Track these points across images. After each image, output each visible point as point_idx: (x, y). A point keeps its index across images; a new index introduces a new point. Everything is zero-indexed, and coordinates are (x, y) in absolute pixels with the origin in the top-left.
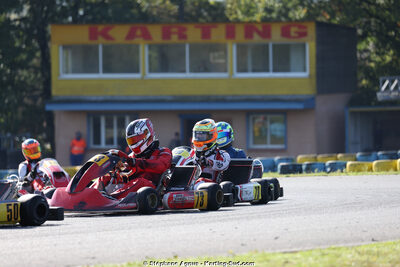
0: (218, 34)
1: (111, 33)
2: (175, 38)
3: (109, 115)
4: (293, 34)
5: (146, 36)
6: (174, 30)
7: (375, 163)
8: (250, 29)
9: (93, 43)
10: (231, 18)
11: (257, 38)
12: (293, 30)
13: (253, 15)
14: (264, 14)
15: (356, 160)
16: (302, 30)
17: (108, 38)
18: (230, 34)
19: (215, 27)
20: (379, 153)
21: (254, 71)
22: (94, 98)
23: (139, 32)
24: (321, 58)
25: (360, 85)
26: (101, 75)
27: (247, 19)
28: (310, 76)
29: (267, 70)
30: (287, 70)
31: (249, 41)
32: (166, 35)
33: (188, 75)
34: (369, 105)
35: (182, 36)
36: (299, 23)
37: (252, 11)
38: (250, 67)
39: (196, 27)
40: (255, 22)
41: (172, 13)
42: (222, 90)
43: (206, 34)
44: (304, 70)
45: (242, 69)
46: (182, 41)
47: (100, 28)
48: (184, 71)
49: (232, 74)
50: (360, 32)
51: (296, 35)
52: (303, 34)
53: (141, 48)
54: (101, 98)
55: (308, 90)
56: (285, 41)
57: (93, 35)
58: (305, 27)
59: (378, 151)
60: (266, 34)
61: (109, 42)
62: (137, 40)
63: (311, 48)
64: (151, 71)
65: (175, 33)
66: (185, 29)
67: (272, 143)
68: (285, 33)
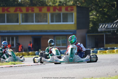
0: (44, 10)
1: (9, 10)
2: (30, 11)
3: (8, 36)
4: (69, 10)
5: (21, 11)
6: (30, 9)
7: (107, 51)
8: (55, 8)
9: (3, 13)
10: (48, 5)
11: (57, 11)
12: (69, 9)
13: (55, 3)
14: (59, 3)
15: (101, 50)
16: (72, 9)
17: (8, 11)
18: (48, 10)
19: (43, 8)
20: (102, 48)
21: (56, 22)
22: (4, 31)
23: (18, 10)
24: (78, 18)
25: (90, 26)
26: (6, 24)
27: (54, 5)
28: (75, 24)
29: (60, 22)
30: (67, 21)
31: (54, 12)
32: (27, 10)
33: (35, 23)
34: (93, 33)
35: (33, 11)
36: (71, 6)
37: (55, 2)
38: (55, 21)
39: (37, 8)
40: (56, 6)
41: (28, 3)
42: (46, 28)
43: (40, 10)
44: (73, 22)
45: (52, 21)
46: (32, 12)
47: (6, 8)
48: (33, 22)
49: (49, 23)
50: (90, 9)
51: (70, 10)
52: (72, 10)
53: (19, 15)
54: (6, 31)
55: (74, 28)
56: (66, 12)
57: (3, 11)
58: (73, 8)
59: (101, 48)
60: (60, 10)
61: (9, 13)
62: (18, 12)
63: (75, 14)
64: (22, 22)
65: (30, 10)
66: (34, 8)
67: (62, 45)
68: (66, 9)
